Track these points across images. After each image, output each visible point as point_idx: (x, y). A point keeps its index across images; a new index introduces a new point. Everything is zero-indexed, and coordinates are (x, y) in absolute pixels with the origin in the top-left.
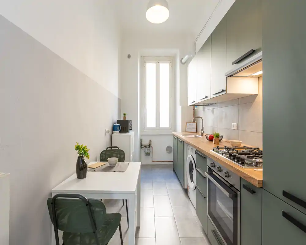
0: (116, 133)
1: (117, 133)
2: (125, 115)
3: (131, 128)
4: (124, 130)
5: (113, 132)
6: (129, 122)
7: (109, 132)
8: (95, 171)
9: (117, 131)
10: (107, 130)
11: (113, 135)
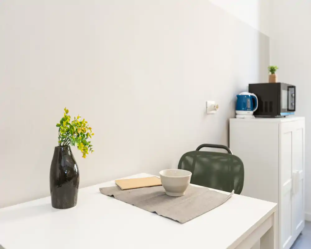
0: (242, 116)
1: (247, 115)
2: (272, 70)
3: (292, 107)
4: (266, 110)
5: (236, 114)
6: (288, 90)
7: (215, 110)
8: (112, 196)
9: (246, 110)
10: (211, 103)
11: (232, 121)
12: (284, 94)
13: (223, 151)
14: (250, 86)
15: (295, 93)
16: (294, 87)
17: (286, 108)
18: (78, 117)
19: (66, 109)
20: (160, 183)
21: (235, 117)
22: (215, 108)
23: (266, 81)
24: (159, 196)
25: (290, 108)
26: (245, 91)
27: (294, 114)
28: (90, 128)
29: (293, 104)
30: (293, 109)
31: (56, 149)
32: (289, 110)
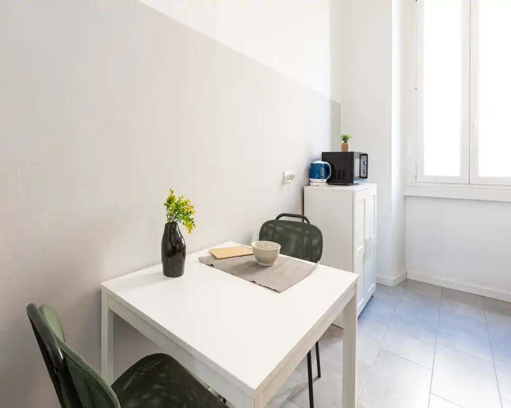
0: (316, 184)
1: (320, 184)
3: (364, 174)
4: (339, 177)
5: (310, 182)
6: (360, 158)
7: (292, 179)
8: (212, 265)
9: (320, 178)
10: (287, 173)
11: (307, 188)
12: (357, 162)
13: (299, 220)
14: (323, 153)
15: (367, 161)
16: (367, 155)
17: (359, 175)
18: (182, 197)
19: (172, 190)
20: (252, 253)
21: (309, 185)
22: (291, 177)
23: (339, 149)
24: (253, 266)
25: (362, 175)
26: (318, 160)
27: (366, 181)
28: (192, 207)
29: (366, 171)
30: (366, 176)
31: (166, 225)
32: (360, 177)
